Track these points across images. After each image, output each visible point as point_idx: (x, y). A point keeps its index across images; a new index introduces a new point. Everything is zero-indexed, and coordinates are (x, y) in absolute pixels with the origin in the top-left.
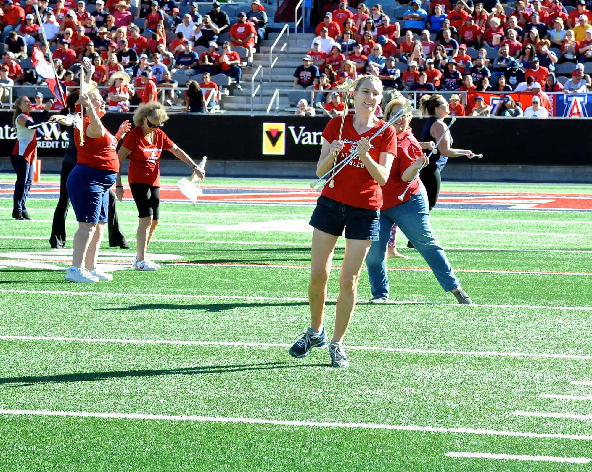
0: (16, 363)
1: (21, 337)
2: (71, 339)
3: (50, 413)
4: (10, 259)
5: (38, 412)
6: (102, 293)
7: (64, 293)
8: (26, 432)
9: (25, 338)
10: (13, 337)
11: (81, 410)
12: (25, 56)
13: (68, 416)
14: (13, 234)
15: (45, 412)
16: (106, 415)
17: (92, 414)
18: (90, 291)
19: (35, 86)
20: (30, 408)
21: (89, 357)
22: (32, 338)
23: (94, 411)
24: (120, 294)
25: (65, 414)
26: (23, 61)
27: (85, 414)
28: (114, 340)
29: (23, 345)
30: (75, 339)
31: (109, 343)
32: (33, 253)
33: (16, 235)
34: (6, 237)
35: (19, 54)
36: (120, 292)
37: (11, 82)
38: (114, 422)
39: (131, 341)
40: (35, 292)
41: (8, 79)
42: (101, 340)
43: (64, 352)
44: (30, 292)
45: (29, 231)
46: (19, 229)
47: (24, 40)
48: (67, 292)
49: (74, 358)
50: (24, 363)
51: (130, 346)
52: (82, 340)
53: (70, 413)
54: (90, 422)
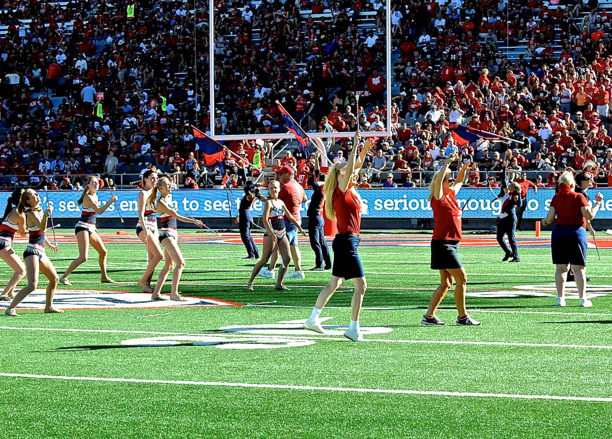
0: (527, 363)
1: (530, 344)
2: (564, 345)
3: (550, 397)
4: (521, 290)
5: (542, 397)
6: (584, 314)
7: (558, 313)
8: (534, 411)
9: (533, 345)
10: (524, 344)
11: (572, 395)
12: (530, 151)
13: (563, 400)
14: (522, 273)
15: (547, 397)
16: (589, 399)
17: (579, 398)
18: (576, 312)
19: (536, 171)
20: (537, 394)
21: (576, 358)
22: (536, 345)
23: (581, 396)
24: (597, 314)
25: (561, 398)
26: (529, 154)
27: (575, 398)
28: (593, 346)
29: (531, 350)
30: (566, 346)
31: (590, 348)
32: (536, 286)
33: (525, 273)
34: (518, 275)
35: (526, 149)
36: (596, 313)
37: (520, 169)
38: (594, 404)
39: (605, 347)
40: (538, 313)
41: (518, 167)
42: (584, 346)
43: (559, 355)
44: (535, 313)
45: (533, 270)
46: (527, 269)
47: (529, 140)
48: (560, 313)
49: (565, 359)
50: (532, 362)
51: (603, 350)
52: (572, 346)
53: (564, 398)
54: (578, 404)
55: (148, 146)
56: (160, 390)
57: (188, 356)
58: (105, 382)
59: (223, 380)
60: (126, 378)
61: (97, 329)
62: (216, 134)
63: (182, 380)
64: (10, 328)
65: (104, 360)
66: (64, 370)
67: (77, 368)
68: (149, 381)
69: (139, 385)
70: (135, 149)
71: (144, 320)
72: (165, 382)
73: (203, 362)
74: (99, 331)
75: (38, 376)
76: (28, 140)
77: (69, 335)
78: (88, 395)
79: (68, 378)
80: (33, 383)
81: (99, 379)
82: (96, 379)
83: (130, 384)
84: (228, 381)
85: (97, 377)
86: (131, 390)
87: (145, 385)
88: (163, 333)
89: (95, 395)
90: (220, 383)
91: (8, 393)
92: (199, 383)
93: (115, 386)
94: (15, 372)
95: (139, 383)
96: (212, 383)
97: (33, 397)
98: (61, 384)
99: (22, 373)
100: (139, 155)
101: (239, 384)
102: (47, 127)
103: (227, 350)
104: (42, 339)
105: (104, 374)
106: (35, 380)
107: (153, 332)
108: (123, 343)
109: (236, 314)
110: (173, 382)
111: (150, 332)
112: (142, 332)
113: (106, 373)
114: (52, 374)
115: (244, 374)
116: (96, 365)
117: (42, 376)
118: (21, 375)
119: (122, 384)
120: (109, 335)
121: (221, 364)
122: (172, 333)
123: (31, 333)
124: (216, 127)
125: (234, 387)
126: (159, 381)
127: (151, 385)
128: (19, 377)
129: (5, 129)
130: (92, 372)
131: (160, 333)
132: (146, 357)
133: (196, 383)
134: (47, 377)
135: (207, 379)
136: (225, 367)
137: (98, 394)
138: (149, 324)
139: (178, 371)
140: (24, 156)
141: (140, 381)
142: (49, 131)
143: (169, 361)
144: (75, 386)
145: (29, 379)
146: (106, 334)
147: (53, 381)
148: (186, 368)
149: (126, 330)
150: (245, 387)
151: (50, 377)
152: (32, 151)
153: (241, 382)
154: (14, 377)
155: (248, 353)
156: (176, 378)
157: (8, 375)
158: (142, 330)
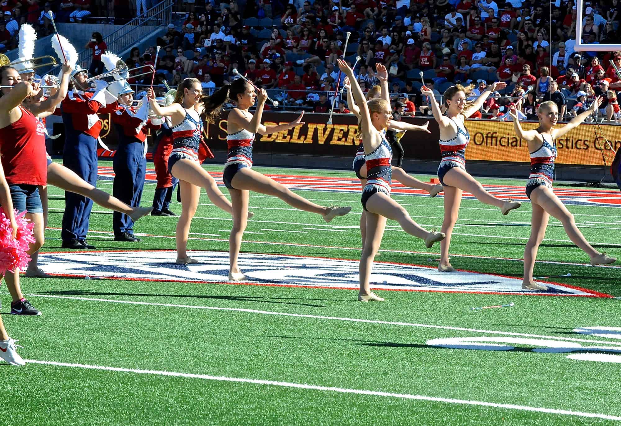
55: (482, 55)
56: (479, 416)
57: (524, 368)
58: (398, 400)
59: (574, 407)
60: (430, 395)
61: (393, 320)
62: (584, 42)
63: (514, 403)
64: (264, 312)
65: (400, 366)
66: (338, 379)
67: (358, 377)
68: (464, 402)
69: (449, 408)
70: (463, 60)
71: (463, 310)
72: (487, 404)
73: (545, 378)
74: (396, 323)
75: (299, 386)
76: (305, 38)
77: (351, 327)
78: (373, 417)
79: (344, 391)
80: (292, 395)
81: (389, 394)
82: (385, 394)
83: (435, 405)
84: (582, 410)
85: (388, 391)
86: (436, 413)
87: (457, 407)
88: (489, 332)
89: (382, 418)
90: (570, 412)
91: (254, 409)
92: (537, 410)
93: (413, 406)
94: (267, 378)
95: (449, 404)
96: (557, 411)
97: (290, 417)
98: (333, 399)
99: (277, 380)
100: (467, 67)
101: (598, 416)
102: (334, 22)
103: (584, 363)
104: (310, 331)
105: (398, 388)
106: (295, 390)
107: (474, 330)
108: (429, 342)
109: (600, 309)
110: (500, 406)
111: (470, 330)
112: (458, 329)
113: (401, 386)
114: (322, 383)
115: (607, 400)
116: (386, 374)
117: (306, 386)
118: (275, 383)
119: (423, 404)
120: (408, 330)
121: (573, 383)
122: (503, 333)
123: (295, 321)
124: (584, 32)
125: (589, 418)
126: (478, 403)
127: (466, 409)
128: (272, 386)
129: (272, 20)
130: (381, 383)
131: (484, 331)
132: (462, 365)
133: (532, 409)
134: (313, 387)
135: (551, 404)
136: (578, 388)
137: (388, 417)
138: (470, 318)
139: (508, 389)
140: (298, 62)
141: (450, 401)
142: (335, 27)
143: (495, 374)
144: (354, 404)
145: (287, 389)
146: (405, 328)
147: (322, 394)
148: (520, 385)
149: (435, 324)
150: (607, 421)
151: (319, 388)
152: (311, 55)
153: (601, 413)
154: (265, 386)
155: (615, 369)
156: (505, 400)
157: (256, 381)
158: (457, 325)
